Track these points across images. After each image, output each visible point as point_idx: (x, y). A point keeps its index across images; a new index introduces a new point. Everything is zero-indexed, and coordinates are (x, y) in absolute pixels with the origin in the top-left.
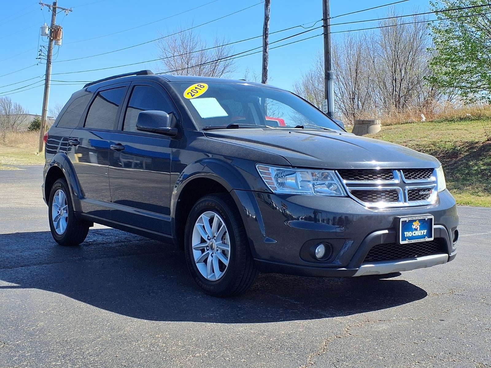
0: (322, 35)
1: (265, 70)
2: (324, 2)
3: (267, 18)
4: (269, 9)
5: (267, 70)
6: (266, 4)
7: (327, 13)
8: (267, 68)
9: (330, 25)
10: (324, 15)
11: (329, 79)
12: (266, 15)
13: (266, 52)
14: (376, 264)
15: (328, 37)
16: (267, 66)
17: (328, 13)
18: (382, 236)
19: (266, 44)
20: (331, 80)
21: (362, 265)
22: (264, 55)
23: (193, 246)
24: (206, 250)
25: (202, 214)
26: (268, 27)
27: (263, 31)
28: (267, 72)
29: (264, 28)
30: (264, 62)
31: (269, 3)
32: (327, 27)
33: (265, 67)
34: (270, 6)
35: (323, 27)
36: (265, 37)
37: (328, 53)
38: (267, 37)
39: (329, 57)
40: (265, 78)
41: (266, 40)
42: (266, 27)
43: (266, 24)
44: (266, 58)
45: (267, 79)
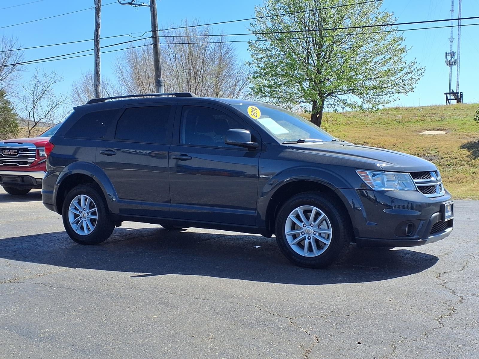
0: (151, 45)
1: (98, 75)
2: (152, 15)
3: (98, 26)
4: (99, 17)
5: (100, 75)
6: (97, 12)
7: (155, 25)
8: (100, 73)
9: (158, 37)
10: (153, 27)
11: (160, 86)
12: (97, 23)
13: (99, 58)
14: (435, 235)
15: (157, 48)
16: (99, 71)
17: (157, 26)
18: (437, 217)
19: (97, 50)
20: (162, 87)
21: (429, 237)
22: (97, 60)
23: (286, 233)
24: (301, 235)
25: (298, 208)
26: (100, 34)
27: (95, 37)
28: (99, 77)
29: (95, 34)
30: (97, 67)
31: (100, 11)
32: (156, 39)
33: (97, 72)
34: (101, 14)
35: (152, 38)
36: (97, 43)
37: (158, 62)
38: (99, 43)
39: (159, 66)
40: (98, 82)
41: (98, 46)
42: (98, 34)
43: (97, 31)
44: (98, 63)
45: (99, 83)
